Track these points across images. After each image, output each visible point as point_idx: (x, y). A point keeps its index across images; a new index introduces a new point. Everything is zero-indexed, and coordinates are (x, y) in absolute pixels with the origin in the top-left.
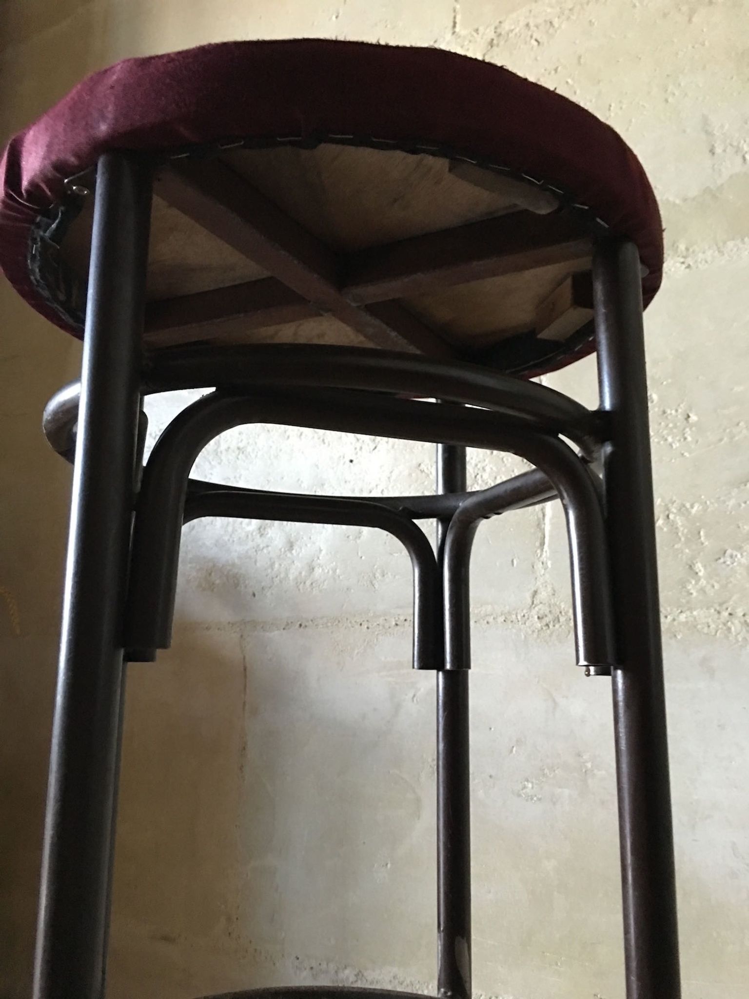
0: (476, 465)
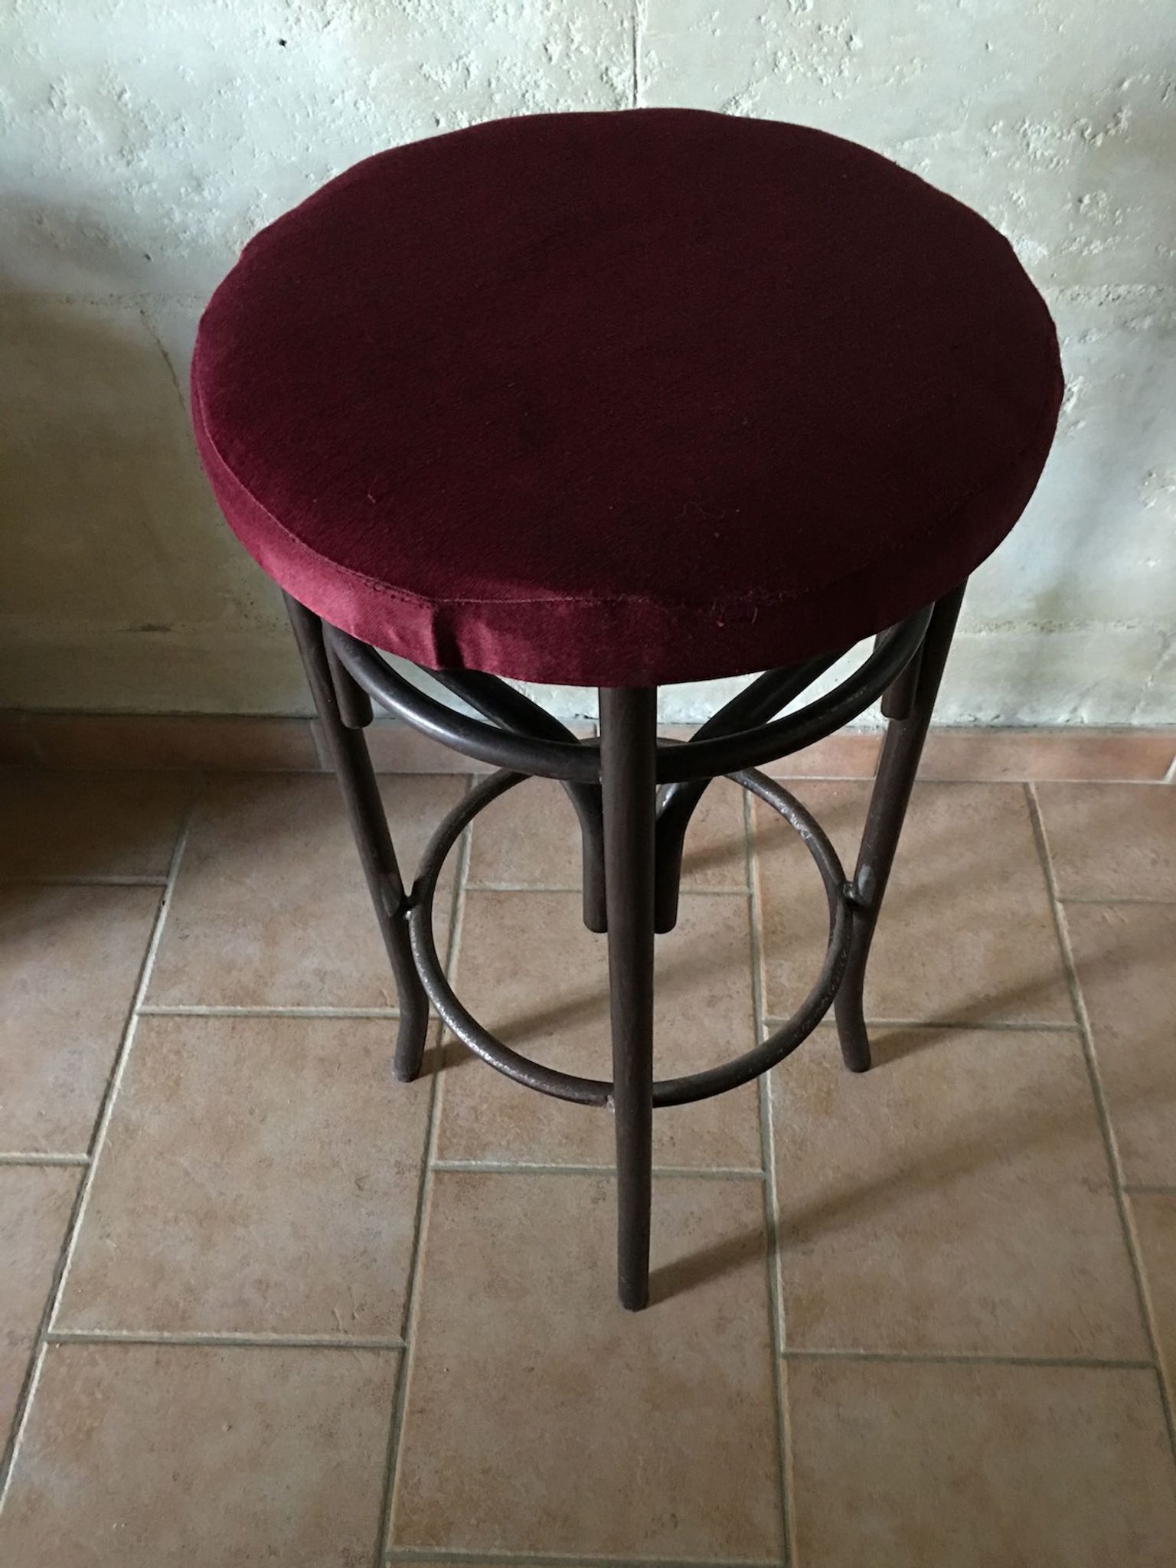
0: (524, 77)
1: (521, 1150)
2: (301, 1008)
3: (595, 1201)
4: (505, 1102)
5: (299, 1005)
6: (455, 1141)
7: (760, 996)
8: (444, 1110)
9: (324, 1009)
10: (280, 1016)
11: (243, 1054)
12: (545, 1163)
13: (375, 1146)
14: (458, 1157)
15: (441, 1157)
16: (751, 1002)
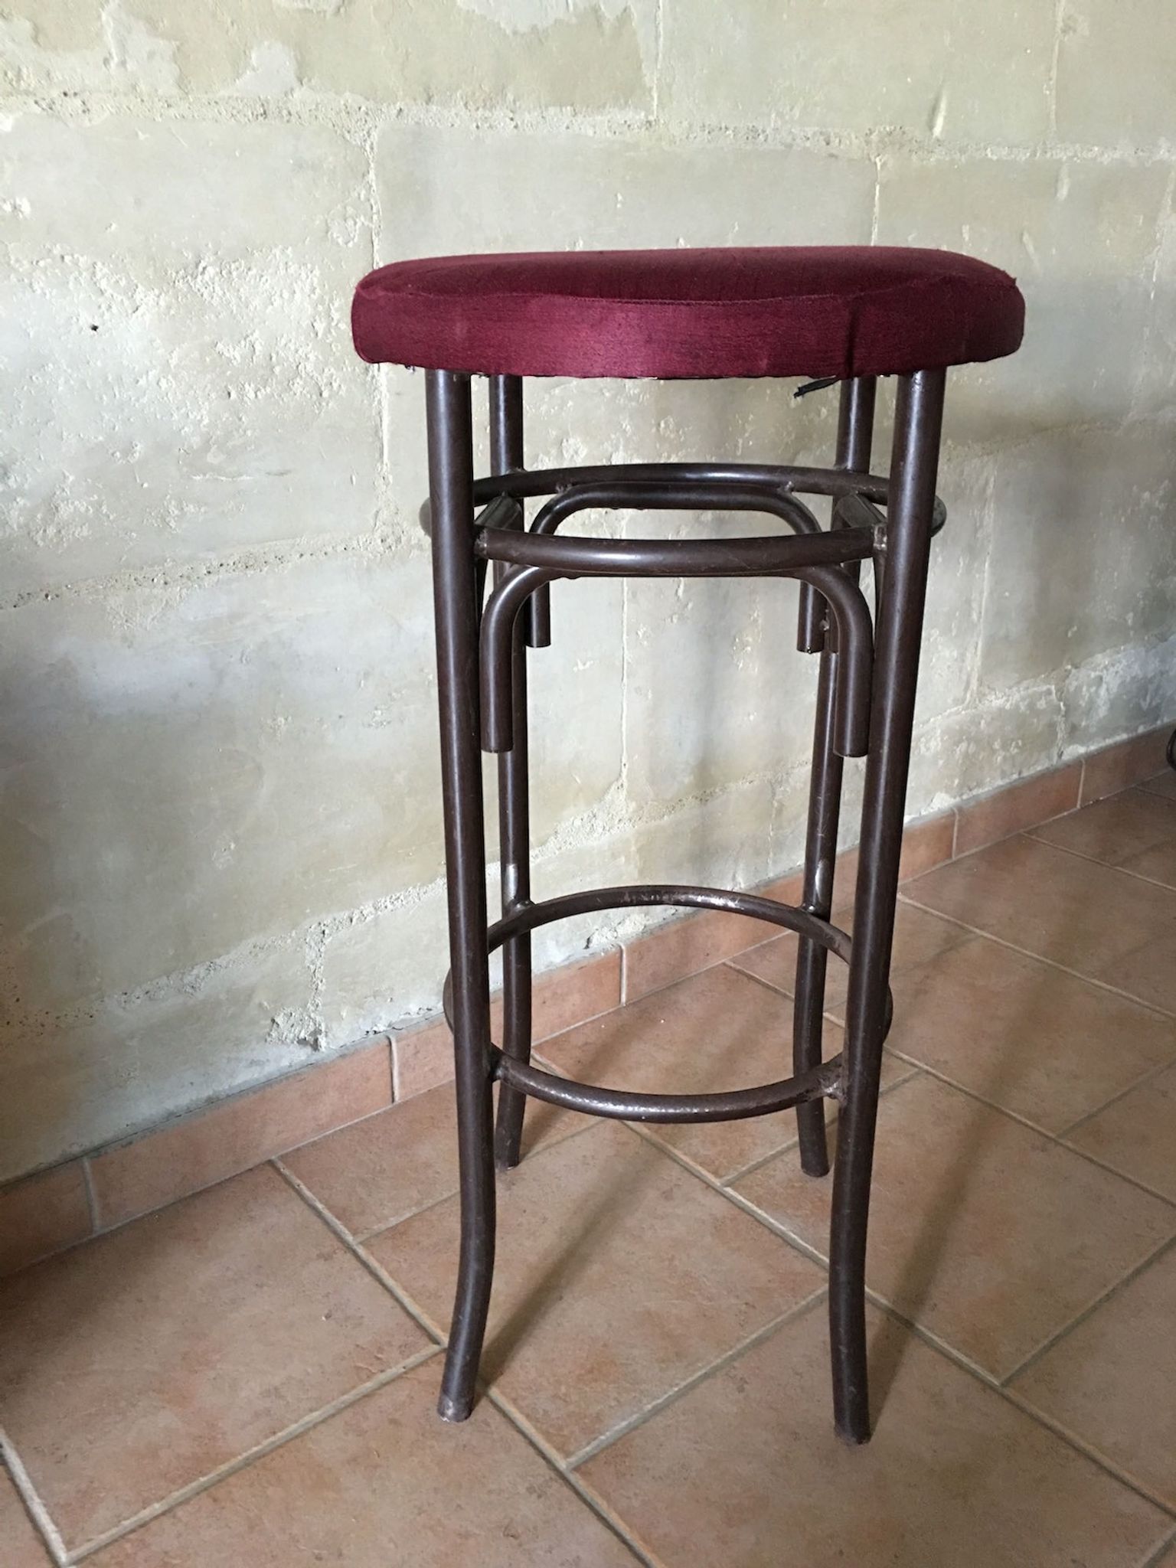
1: (635, 1397)
2: (280, 1434)
3: (741, 1390)
4: (577, 1372)
5: (274, 1433)
6: (566, 1432)
7: (699, 1172)
8: (528, 1416)
9: (307, 1419)
10: (260, 1456)
11: (252, 1515)
12: (665, 1393)
13: (490, 1492)
14: (584, 1443)
15: (567, 1454)
16: (697, 1180)
